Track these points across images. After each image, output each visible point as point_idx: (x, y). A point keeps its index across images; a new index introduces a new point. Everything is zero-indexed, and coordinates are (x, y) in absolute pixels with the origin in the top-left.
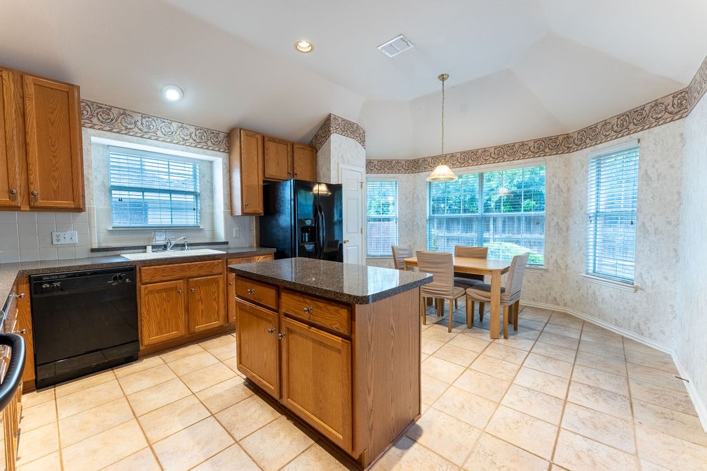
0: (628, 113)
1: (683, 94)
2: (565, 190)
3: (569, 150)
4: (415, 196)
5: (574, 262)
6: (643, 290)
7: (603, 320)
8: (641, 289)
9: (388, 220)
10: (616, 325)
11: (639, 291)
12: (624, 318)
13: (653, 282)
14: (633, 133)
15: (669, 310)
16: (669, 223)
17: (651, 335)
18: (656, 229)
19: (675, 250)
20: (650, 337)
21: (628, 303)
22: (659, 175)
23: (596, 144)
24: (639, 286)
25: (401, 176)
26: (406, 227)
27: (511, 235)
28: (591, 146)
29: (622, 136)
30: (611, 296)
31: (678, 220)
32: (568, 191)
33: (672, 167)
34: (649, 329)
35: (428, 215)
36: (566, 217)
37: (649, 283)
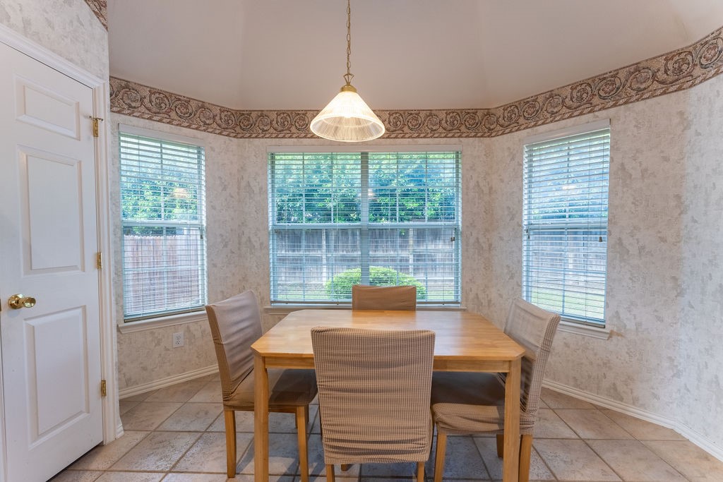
0: (590, 82)
1: (682, 56)
2: (486, 190)
3: (490, 133)
4: (243, 184)
5: (501, 296)
6: (622, 336)
7: (554, 379)
8: (618, 335)
9: (172, 231)
10: (577, 386)
11: (614, 338)
12: (589, 377)
13: (639, 325)
14: (600, 110)
15: (666, 364)
16: (663, 240)
17: (635, 401)
18: (642, 249)
19: (675, 279)
20: (634, 404)
21: (596, 354)
22: (644, 171)
23: (535, 125)
24: (615, 329)
25: (211, 137)
26: (226, 246)
27: (345, 253)
28: (527, 128)
29: (581, 114)
30: (567, 345)
31: (678, 236)
32: (490, 193)
33: (666, 159)
34: (632, 393)
35: (271, 224)
36: (487, 230)
37: (631, 325)
